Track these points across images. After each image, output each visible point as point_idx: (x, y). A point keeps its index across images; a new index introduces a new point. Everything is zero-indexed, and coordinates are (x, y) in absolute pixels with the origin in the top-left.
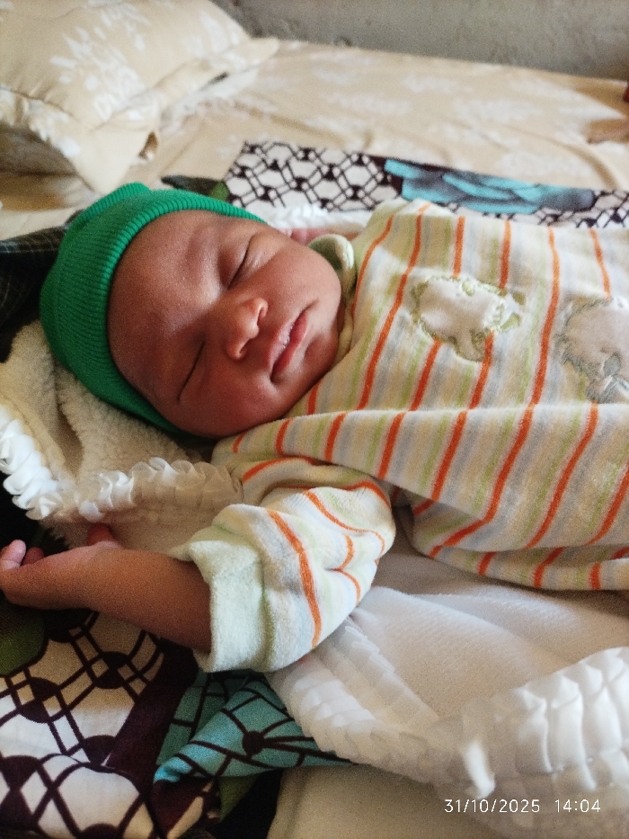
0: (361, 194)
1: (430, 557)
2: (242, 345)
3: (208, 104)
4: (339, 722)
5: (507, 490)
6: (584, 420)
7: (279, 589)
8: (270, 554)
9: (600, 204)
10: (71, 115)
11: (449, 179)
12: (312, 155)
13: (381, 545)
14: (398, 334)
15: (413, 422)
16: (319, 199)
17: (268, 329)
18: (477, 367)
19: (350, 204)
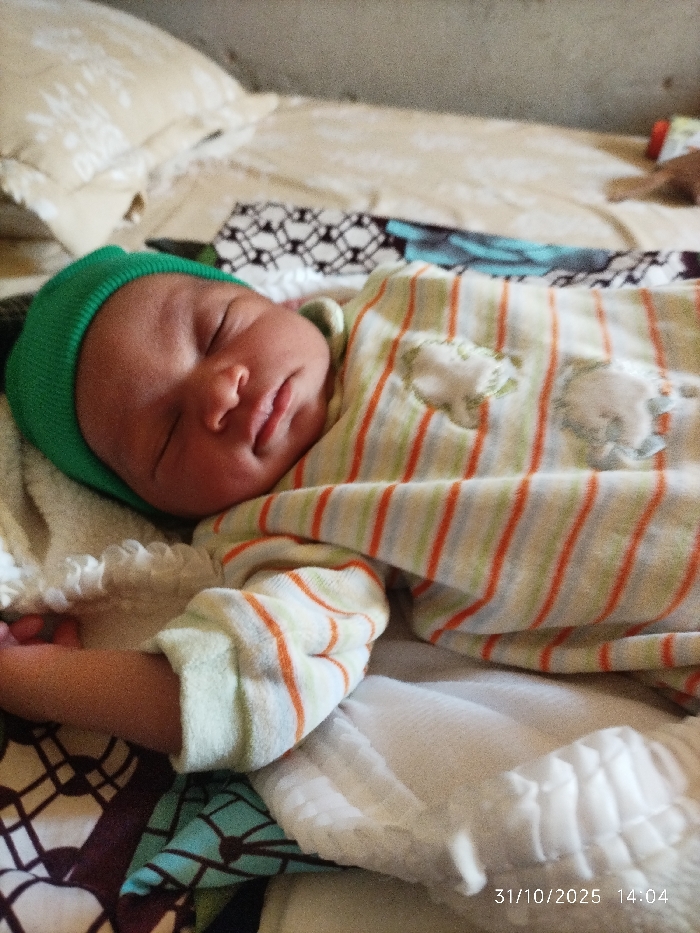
0: (361, 256)
1: (431, 643)
2: (220, 416)
3: (200, 164)
4: (324, 821)
5: (506, 566)
6: (583, 489)
7: (256, 677)
8: (245, 639)
9: (616, 264)
10: (48, 175)
11: (455, 240)
12: (308, 216)
13: (370, 629)
14: (388, 402)
15: (405, 493)
16: (315, 262)
17: (249, 398)
18: (471, 435)
19: (349, 267)
